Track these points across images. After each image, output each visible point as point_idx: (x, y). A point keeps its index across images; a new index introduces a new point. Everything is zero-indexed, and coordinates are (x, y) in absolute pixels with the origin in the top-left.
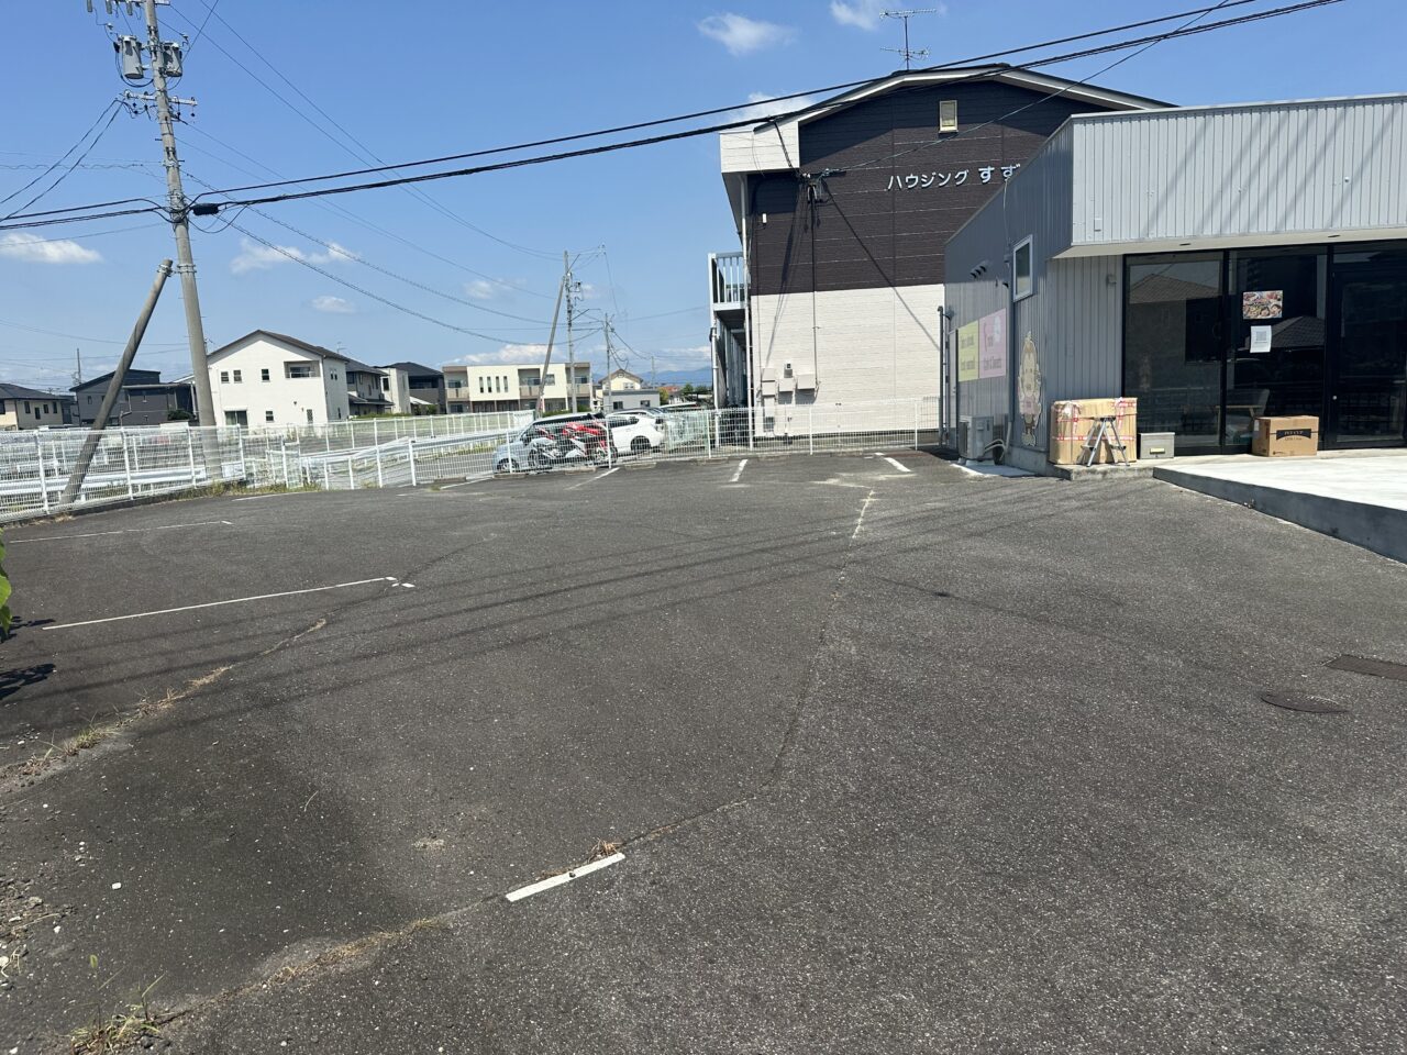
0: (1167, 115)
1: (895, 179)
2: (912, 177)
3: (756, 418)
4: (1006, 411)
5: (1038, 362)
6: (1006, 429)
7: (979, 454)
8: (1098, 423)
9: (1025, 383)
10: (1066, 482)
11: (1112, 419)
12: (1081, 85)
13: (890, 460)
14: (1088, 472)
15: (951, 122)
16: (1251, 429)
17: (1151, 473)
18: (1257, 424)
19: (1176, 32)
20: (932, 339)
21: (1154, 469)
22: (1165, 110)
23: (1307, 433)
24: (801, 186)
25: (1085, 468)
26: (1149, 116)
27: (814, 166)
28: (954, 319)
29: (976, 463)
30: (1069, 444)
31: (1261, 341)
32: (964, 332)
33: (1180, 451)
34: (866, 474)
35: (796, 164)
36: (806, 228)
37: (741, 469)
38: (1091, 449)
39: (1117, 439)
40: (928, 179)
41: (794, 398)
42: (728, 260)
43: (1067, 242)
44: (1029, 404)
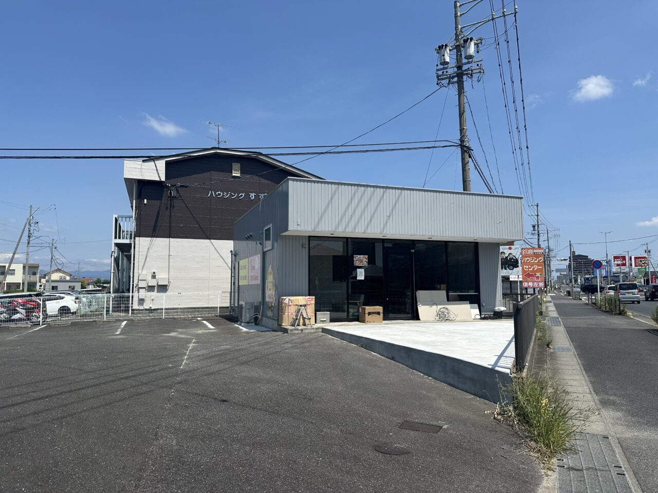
0: (321, 182)
1: (212, 193)
2: (219, 193)
3: (134, 299)
4: (260, 300)
5: (274, 279)
6: (260, 307)
7: (248, 320)
8: (299, 307)
9: (269, 288)
10: (286, 334)
11: (305, 306)
12: (290, 166)
13: (205, 322)
14: (295, 329)
15: (238, 173)
16: (358, 311)
17: (321, 330)
18: (360, 309)
19: (326, 152)
20: (227, 265)
21: (322, 328)
22: (320, 180)
23: (379, 313)
24: (165, 189)
25: (294, 328)
26: (314, 182)
27: (173, 181)
28: (237, 256)
29: (246, 324)
30: (287, 316)
31: (361, 275)
32: (242, 263)
33: (333, 320)
34: (192, 330)
35: (163, 179)
36: (167, 208)
37: (122, 327)
38: (297, 319)
39: (307, 314)
40: (227, 195)
41: (156, 289)
42: (124, 219)
43: (286, 229)
44: (270, 298)
